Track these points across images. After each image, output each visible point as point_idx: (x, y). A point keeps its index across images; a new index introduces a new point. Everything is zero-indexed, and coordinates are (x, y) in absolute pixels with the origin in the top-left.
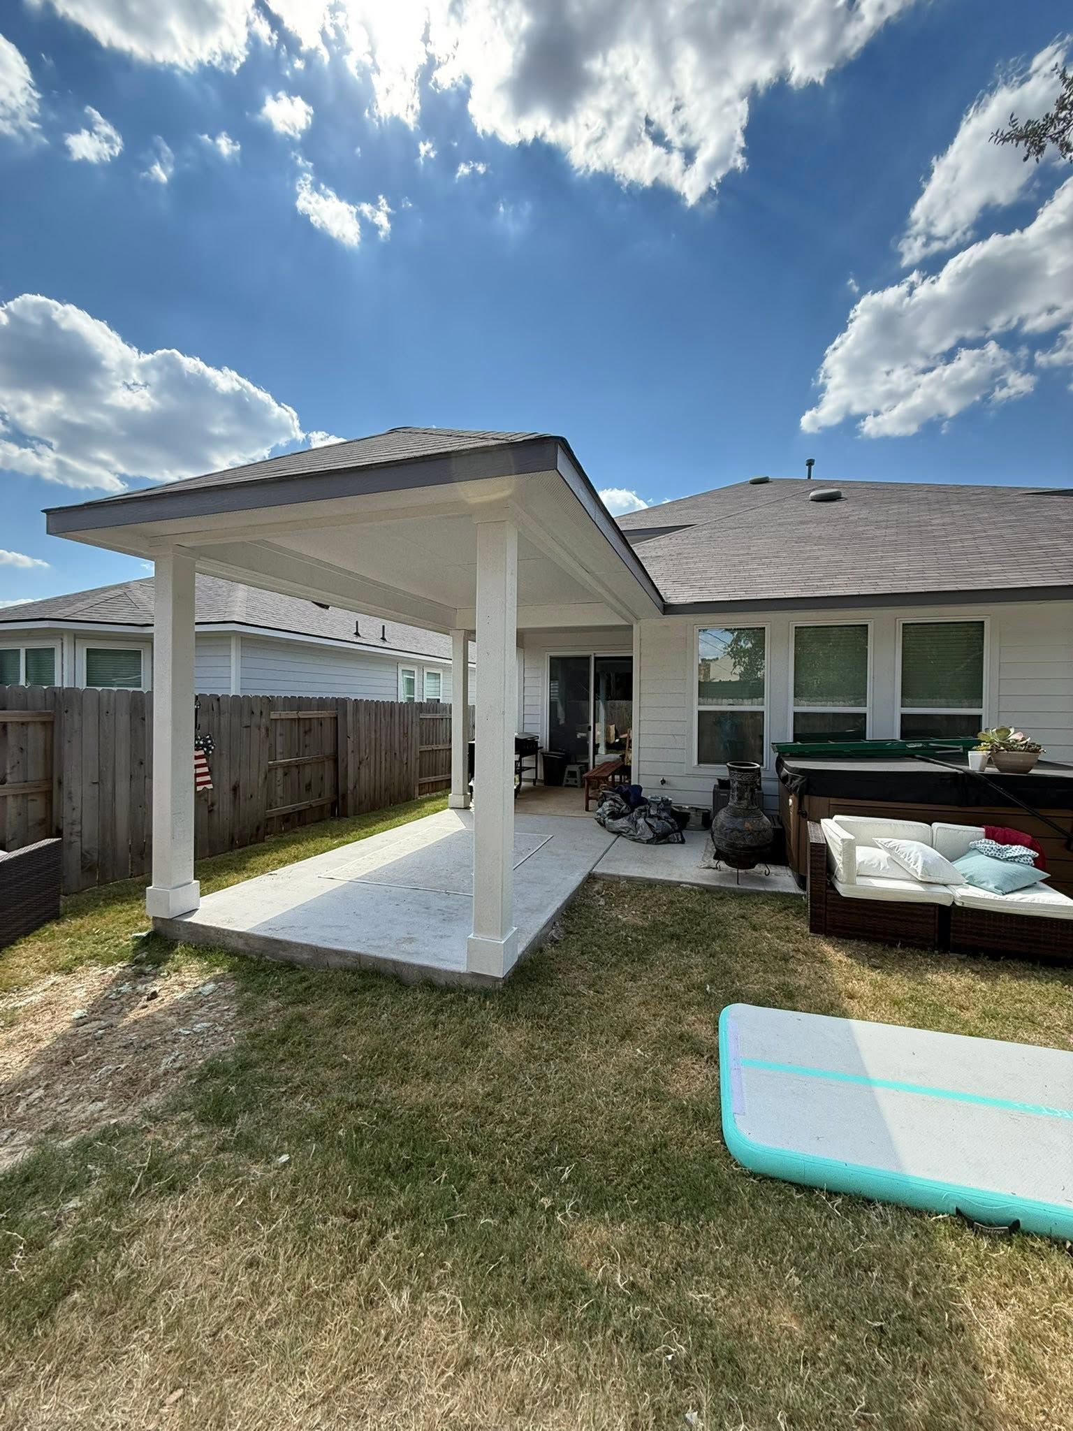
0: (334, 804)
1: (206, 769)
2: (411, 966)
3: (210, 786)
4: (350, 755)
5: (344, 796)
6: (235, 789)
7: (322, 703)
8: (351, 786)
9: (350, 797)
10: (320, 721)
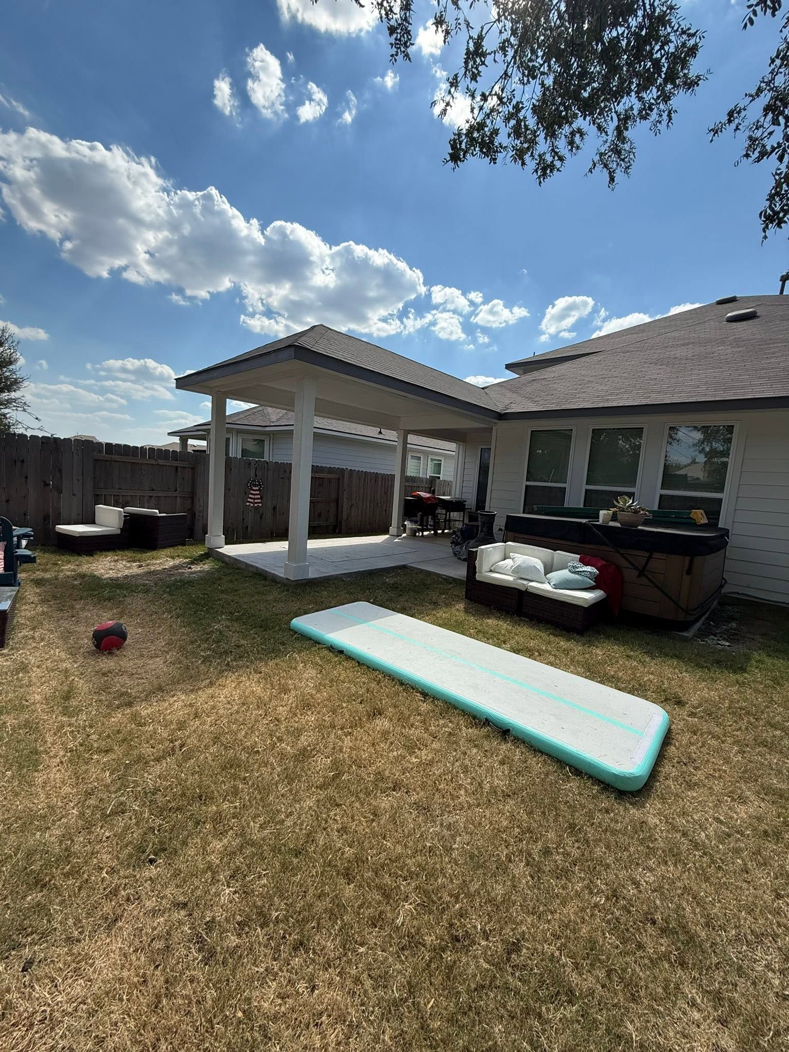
0: (335, 527)
1: (259, 496)
2: (270, 573)
3: (260, 505)
4: (345, 500)
5: (340, 523)
6: (274, 508)
7: (331, 470)
8: (345, 517)
9: (343, 524)
10: (330, 480)
